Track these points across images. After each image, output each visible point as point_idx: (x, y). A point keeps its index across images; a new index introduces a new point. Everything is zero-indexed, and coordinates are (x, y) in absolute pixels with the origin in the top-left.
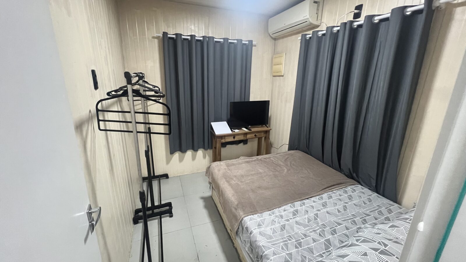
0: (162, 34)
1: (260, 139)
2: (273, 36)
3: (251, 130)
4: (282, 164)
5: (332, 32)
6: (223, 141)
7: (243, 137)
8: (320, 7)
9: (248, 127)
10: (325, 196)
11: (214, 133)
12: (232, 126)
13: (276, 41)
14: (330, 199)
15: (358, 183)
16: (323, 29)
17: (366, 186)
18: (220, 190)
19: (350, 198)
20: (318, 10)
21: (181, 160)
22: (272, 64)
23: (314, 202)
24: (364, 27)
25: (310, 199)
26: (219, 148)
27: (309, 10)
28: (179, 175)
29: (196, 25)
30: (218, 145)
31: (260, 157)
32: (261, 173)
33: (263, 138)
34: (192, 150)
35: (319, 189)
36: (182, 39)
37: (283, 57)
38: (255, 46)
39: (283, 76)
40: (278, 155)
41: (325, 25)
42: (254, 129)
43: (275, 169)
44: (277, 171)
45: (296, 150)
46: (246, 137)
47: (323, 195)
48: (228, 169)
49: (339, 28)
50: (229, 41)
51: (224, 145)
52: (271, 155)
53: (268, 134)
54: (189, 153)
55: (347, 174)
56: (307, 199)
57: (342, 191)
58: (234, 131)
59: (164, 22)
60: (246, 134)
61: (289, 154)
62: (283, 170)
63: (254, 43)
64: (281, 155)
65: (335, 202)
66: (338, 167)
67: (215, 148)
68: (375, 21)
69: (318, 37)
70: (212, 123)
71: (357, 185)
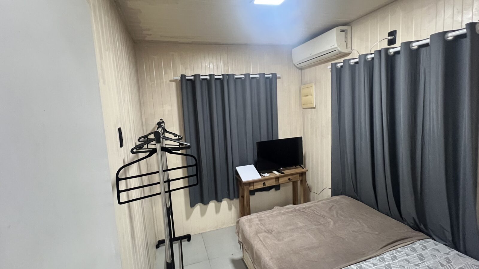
0: (180, 76)
1: (295, 184)
2: (299, 66)
3: (284, 173)
4: (326, 214)
5: (366, 61)
6: (252, 188)
7: (275, 183)
8: (348, 35)
9: (279, 169)
10: (387, 256)
11: (239, 179)
12: (261, 170)
13: (302, 71)
14: (395, 260)
15: (428, 237)
16: (354, 57)
17: (440, 241)
18: (255, 253)
19: (421, 257)
20: (346, 38)
21: (203, 213)
22: (301, 95)
23: (374, 265)
24: (402, 53)
25: (368, 260)
26: (246, 197)
27: (336, 39)
28: (200, 232)
29: (214, 64)
30: (246, 194)
31: (297, 207)
32: (300, 228)
33: (299, 182)
34: (215, 201)
35: (378, 247)
36: (201, 80)
37: (313, 87)
38: (279, 78)
39: (314, 108)
40: (320, 203)
41: (356, 52)
42: (287, 172)
43: (318, 222)
44: (321, 224)
45: (341, 195)
46: (278, 182)
47: (385, 255)
48: (261, 223)
49: (373, 56)
50: (251, 76)
51: (252, 193)
52: (312, 203)
53: (304, 176)
54: (212, 204)
55: (412, 225)
56: (364, 261)
57: (409, 248)
58: (263, 175)
59: (181, 64)
60: (277, 178)
61: (333, 201)
62: (329, 223)
63: (278, 75)
64: (323, 203)
65: (402, 264)
66: (398, 215)
67: (243, 197)
68: (413, 47)
69: (350, 65)
70: (237, 168)
71: (427, 240)
